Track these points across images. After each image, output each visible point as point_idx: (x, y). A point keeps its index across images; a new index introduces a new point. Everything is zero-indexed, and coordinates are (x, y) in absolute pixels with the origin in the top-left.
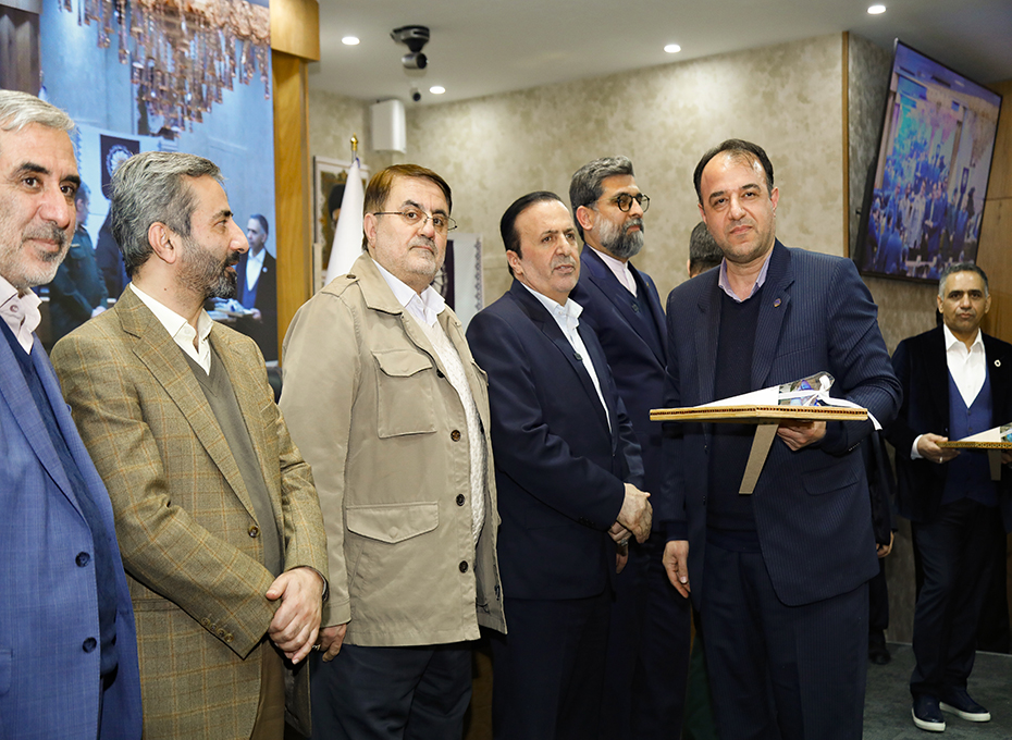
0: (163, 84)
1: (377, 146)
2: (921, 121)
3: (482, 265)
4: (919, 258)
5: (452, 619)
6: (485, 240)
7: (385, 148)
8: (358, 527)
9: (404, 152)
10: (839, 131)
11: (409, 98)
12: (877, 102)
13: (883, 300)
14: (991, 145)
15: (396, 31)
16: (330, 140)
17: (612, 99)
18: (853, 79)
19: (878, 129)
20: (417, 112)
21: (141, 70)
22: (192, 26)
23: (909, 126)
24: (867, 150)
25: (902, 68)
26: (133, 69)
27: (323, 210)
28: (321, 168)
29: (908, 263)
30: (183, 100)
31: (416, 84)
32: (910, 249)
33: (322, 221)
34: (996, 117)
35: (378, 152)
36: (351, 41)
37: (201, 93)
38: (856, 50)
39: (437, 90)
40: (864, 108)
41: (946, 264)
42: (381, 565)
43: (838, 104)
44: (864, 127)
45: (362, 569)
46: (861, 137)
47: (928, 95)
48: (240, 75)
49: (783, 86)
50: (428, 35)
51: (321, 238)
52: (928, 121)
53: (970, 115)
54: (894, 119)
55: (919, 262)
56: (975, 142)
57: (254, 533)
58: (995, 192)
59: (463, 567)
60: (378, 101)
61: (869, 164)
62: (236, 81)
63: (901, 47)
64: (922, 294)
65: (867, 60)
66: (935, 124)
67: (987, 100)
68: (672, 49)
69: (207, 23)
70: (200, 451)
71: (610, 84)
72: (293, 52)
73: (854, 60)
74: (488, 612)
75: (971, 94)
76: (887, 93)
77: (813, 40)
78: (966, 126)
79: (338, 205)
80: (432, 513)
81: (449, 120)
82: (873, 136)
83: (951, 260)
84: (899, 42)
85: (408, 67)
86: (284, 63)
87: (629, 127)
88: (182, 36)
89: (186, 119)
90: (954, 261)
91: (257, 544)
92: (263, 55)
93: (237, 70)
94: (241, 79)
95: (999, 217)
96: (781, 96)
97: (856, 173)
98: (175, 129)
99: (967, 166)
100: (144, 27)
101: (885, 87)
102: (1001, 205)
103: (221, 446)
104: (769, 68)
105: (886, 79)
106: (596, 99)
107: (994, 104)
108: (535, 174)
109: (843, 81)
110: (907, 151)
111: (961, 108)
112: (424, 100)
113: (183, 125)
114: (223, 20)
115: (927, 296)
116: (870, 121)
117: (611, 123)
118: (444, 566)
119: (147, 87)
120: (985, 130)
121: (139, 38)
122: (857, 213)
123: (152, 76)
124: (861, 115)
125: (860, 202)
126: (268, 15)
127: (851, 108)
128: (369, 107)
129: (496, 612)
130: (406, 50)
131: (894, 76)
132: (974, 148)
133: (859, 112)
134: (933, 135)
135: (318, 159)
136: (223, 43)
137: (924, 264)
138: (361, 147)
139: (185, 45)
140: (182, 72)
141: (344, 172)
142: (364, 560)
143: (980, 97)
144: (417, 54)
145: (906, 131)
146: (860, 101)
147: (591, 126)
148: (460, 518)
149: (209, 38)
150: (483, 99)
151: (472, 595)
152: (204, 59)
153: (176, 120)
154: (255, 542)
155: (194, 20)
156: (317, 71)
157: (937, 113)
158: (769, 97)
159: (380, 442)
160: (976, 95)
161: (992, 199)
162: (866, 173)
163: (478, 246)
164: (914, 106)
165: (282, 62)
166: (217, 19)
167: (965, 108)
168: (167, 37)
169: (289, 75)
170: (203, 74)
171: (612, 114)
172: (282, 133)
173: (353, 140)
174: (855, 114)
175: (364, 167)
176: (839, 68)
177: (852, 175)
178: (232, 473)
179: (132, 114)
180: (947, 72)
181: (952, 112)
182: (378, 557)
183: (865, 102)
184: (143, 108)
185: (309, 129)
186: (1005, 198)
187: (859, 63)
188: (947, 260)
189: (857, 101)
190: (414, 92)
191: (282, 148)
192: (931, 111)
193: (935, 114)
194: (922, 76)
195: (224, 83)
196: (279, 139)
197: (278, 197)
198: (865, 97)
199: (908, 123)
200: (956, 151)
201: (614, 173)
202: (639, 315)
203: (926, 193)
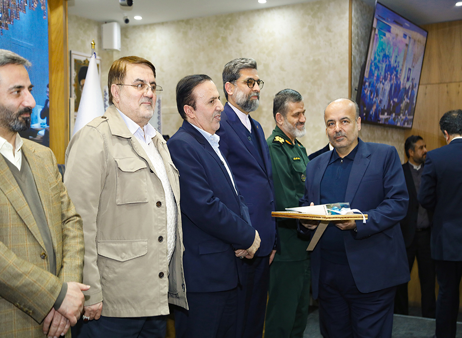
1: (105, 46)
2: (388, 43)
3: (161, 111)
4: (386, 114)
6: (162, 98)
7: (109, 48)
8: (104, 253)
9: (120, 50)
10: (347, 47)
11: (123, 22)
12: (366, 33)
13: (368, 136)
14: (422, 56)
16: (79, 42)
17: (231, 26)
18: (354, 21)
19: (366, 47)
20: (127, 27)
23: (382, 46)
24: (361, 57)
25: (379, 16)
27: (75, 80)
28: (74, 57)
29: (381, 116)
31: (127, 14)
32: (382, 109)
33: (74, 85)
34: (425, 42)
35: (105, 49)
37: (7, 14)
38: (356, 6)
39: (138, 18)
40: (360, 36)
41: (399, 117)
42: (115, 273)
43: (347, 33)
44: (359, 45)
45: (105, 275)
46: (358, 50)
47: (392, 30)
48: (30, 5)
49: (319, 23)
52: (392, 43)
53: (412, 41)
54: (375, 42)
55: (385, 116)
56: (414, 55)
57: (44, 256)
58: (423, 81)
59: (161, 275)
60: (106, 23)
61: (362, 64)
62: (27, 8)
63: (379, 5)
64: (387, 132)
65: (361, 11)
66: (395, 45)
67: (420, 33)
70: (13, 212)
71: (229, 19)
73: (355, 11)
74: (178, 298)
75: (413, 30)
76: (371, 29)
78: (410, 46)
79: (84, 77)
80: (144, 246)
81: (144, 34)
82: (364, 51)
84: (378, 2)
85: (122, 5)
87: (239, 41)
90: (403, 115)
91: (46, 262)
93: (28, 2)
94: (30, 7)
95: (426, 94)
96: (318, 28)
97: (355, 69)
99: (410, 67)
101: (370, 25)
102: (426, 87)
103: (26, 210)
104: (312, 13)
105: (371, 22)
106: (222, 26)
107: (424, 36)
109: (349, 21)
110: (381, 58)
111: (408, 38)
112: (131, 22)
115: (389, 133)
116: (362, 42)
117: (230, 39)
118: (150, 275)
120: (418, 49)
122: (355, 90)
124: (358, 40)
125: (357, 84)
127: (353, 35)
128: (101, 25)
129: (183, 298)
131: (375, 20)
132: (414, 58)
133: (357, 38)
134: (394, 51)
135: (72, 52)
137: (388, 117)
138: (96, 46)
141: (87, 59)
143: (417, 32)
145: (381, 48)
146: (358, 32)
147: (219, 40)
148: (160, 249)
150: (163, 23)
151: (166, 290)
154: (45, 261)
157: (396, 39)
158: (312, 28)
159: (117, 207)
160: (415, 31)
161: (422, 85)
162: (360, 70)
163: (159, 102)
164: (385, 35)
167: (410, 38)
169: (57, 6)
170: (9, 3)
171: (230, 34)
172: (53, 37)
173: (93, 43)
174: (355, 39)
175: (98, 57)
176: (347, 15)
177: (353, 71)
178: (32, 224)
180: (401, 18)
181: (403, 39)
182: (114, 269)
183: (360, 33)
185: (67, 36)
186: (429, 84)
187: (357, 13)
188: (399, 115)
189: (356, 32)
190: (125, 18)
191: (53, 46)
192: (393, 38)
193: (395, 40)
194: (389, 20)
195: (20, 9)
196: (51, 41)
197: (51, 72)
198: (360, 30)
199: (381, 44)
200: (405, 59)
201: (247, 67)
202: (251, 142)
203: (390, 81)
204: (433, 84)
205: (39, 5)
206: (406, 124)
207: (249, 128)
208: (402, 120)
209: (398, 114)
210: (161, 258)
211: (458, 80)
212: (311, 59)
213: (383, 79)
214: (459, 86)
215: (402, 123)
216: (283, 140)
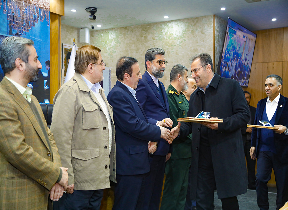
0: (17, 20)
2: (235, 41)
3: (111, 76)
5: (102, 182)
6: (112, 69)
7: (83, 42)
9: (89, 43)
10: (212, 42)
11: (91, 28)
12: (223, 35)
15: (87, 8)
16: (67, 39)
17: (149, 31)
18: (216, 28)
19: (223, 43)
20: (93, 31)
21: (10, 16)
22: (26, 4)
23: (231, 42)
24: (220, 48)
25: (230, 26)
26: (8, 16)
27: (65, 59)
28: (64, 47)
30: (23, 25)
31: (94, 24)
32: (231, 76)
33: (64, 62)
34: (255, 41)
35: (81, 43)
36: (74, 11)
37: (28, 24)
38: (217, 20)
39: (99, 26)
40: (219, 36)
41: (241, 81)
43: (212, 35)
44: (219, 42)
45: (76, 167)
46: (218, 44)
47: (237, 34)
48: (40, 19)
49: (197, 29)
50: (96, 10)
51: (64, 67)
52: (237, 40)
53: (248, 39)
54: (227, 39)
56: (249, 47)
57: (49, 155)
58: (254, 61)
59: (106, 167)
60: (82, 29)
61: (220, 52)
62: (39, 20)
63: (230, 20)
65: (220, 23)
66: (238, 41)
67: (253, 36)
68: (166, 17)
69: (30, 3)
70: (34, 130)
71: (148, 26)
72: (56, 13)
75: (248, 34)
76: (226, 32)
77: (205, 17)
78: (247, 42)
79: (69, 58)
80: (97, 152)
81: (102, 35)
82: (222, 45)
83: (242, 79)
84: (229, 18)
85: (90, 19)
86: (54, 16)
87: (154, 39)
88: (23, 7)
89: (24, 31)
90: (243, 80)
91: (50, 158)
92: (47, 14)
93: (39, 18)
94: (40, 20)
95: (256, 68)
96: (197, 32)
97: (217, 54)
98: (20, 34)
99: (247, 54)
100: (11, 3)
101: (225, 30)
102: (256, 65)
104: (193, 24)
105: (225, 28)
106: (144, 31)
107: (255, 37)
108: (127, 51)
109: (214, 28)
110: (231, 49)
111: (246, 38)
112: (95, 28)
113: (23, 33)
114: (35, 3)
116: (221, 40)
117: (148, 38)
118: (100, 167)
119: (12, 21)
120: (252, 44)
121: (10, 7)
122: (217, 65)
123: (13, 18)
124: (218, 38)
125: (218, 63)
126: (49, 2)
127: (215, 36)
128: (79, 30)
130: (90, 14)
131: (228, 28)
133: (218, 37)
134: (238, 44)
135: (63, 44)
136: (35, 9)
138: (76, 41)
139: (24, 9)
140: (22, 17)
141: (71, 48)
142: (76, 165)
144: (93, 15)
146: (218, 34)
147: (143, 38)
149: (31, 7)
150: (112, 29)
151: (108, 175)
152: (30, 14)
153: (20, 31)
155: (27, 2)
156: (64, 19)
158: (193, 32)
159: (83, 131)
160: (250, 34)
161: (254, 63)
162: (220, 55)
163: (110, 71)
164: (233, 36)
165: (53, 16)
166: (34, 2)
167: (247, 38)
168: (19, 7)
169: (55, 20)
170: (29, 18)
171: (149, 35)
172: (53, 36)
173: (74, 39)
175: (76, 47)
176: (212, 25)
177: (216, 55)
179: (7, 29)
180: (242, 27)
181: (243, 38)
182: (81, 164)
183: (219, 35)
184: (11, 27)
185: (61, 35)
186: (257, 63)
187: (218, 24)
189: (217, 34)
190: (93, 26)
191: (53, 41)
192: (238, 38)
193: (238, 39)
194: (235, 28)
195: (35, 21)
196: (52, 38)
197: (51, 55)
198: (220, 33)
199: (231, 41)
200: (244, 49)
201: (159, 54)
202: (159, 93)
203: (236, 61)
204: (260, 63)
205: (45, 19)
206: (245, 84)
207: (158, 85)
208: (243, 82)
209: (240, 79)
210: (106, 158)
211: (273, 61)
212: (193, 48)
213: (232, 60)
214: (274, 64)
215: (243, 84)
216: (173, 92)
